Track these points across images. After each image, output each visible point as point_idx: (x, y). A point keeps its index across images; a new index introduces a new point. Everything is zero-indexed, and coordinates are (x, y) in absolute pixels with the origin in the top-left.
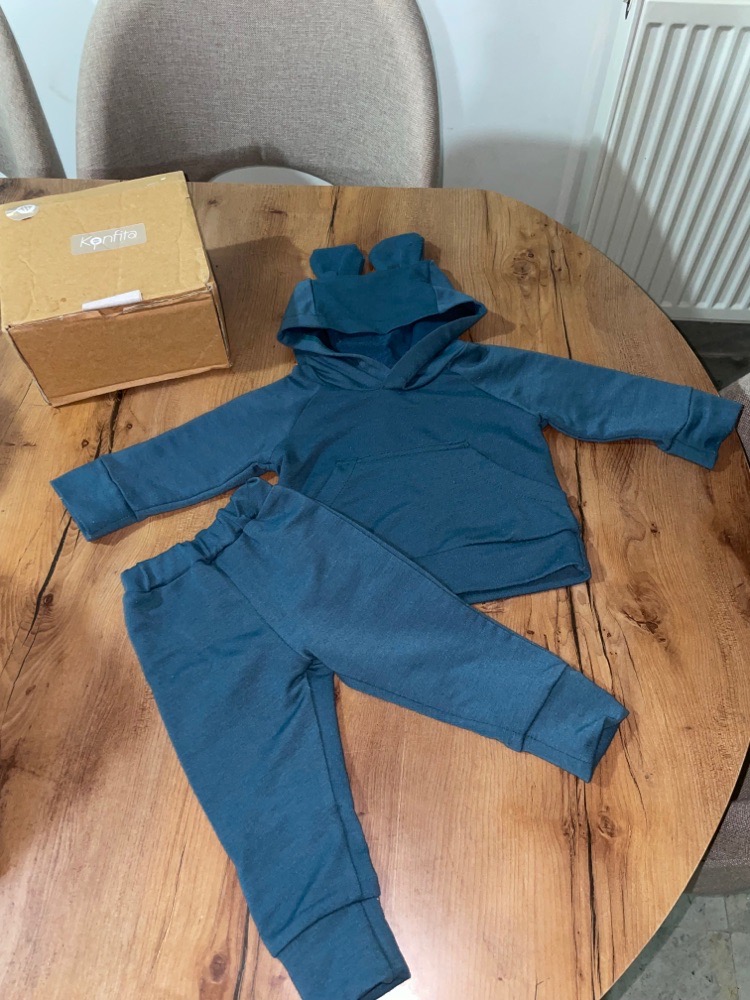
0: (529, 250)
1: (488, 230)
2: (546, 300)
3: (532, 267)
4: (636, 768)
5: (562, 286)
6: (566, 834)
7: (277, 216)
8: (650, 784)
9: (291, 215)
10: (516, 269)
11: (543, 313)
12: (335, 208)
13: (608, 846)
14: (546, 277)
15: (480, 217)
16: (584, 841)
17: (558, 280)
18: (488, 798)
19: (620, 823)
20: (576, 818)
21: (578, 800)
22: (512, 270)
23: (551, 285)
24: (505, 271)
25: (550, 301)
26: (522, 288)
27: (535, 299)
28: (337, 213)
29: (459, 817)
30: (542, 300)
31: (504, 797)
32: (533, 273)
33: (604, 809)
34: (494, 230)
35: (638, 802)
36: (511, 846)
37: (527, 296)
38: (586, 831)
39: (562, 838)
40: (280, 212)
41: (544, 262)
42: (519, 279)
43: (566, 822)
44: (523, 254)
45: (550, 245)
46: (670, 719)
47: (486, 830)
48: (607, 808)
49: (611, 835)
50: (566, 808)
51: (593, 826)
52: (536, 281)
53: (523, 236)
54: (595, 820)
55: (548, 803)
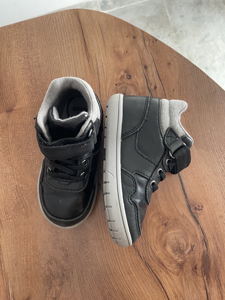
0: (126, 72)
44: (122, 77)
45: (142, 60)
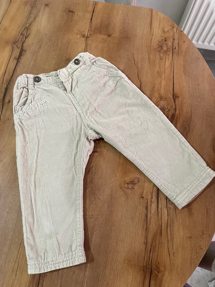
1: (151, 27)
2: (168, 61)
3: (165, 46)
4: (170, 250)
5: (175, 56)
6: (144, 271)
7: (71, 13)
8: (174, 256)
9: (76, 13)
10: (159, 46)
11: (166, 67)
12: (93, 12)
13: (157, 276)
14: (170, 51)
15: (148, 21)
16: (149, 273)
17: (174, 52)
18: (120, 256)
19: (162, 269)
20: (148, 266)
21: (149, 260)
22: (157, 47)
23: (171, 55)
24: (155, 47)
25: (170, 62)
26: (160, 55)
27: (164, 60)
28: (94, 14)
29: (109, 262)
30: (167, 61)
31: (125, 256)
32: (165, 48)
33: (157, 263)
34: (153, 27)
35: (169, 262)
36: (125, 273)
37: (161, 59)
38: (150, 271)
39: (142, 272)
40: (72, 12)
41: (170, 44)
42: (159, 51)
43: (144, 266)
46: (185, 234)
47: (118, 267)
48: (159, 263)
49: (158, 272)
50: (145, 262)
51: (153, 269)
52: (166, 52)
53: (164, 31)
54: (154, 267)
55: (139, 260)
